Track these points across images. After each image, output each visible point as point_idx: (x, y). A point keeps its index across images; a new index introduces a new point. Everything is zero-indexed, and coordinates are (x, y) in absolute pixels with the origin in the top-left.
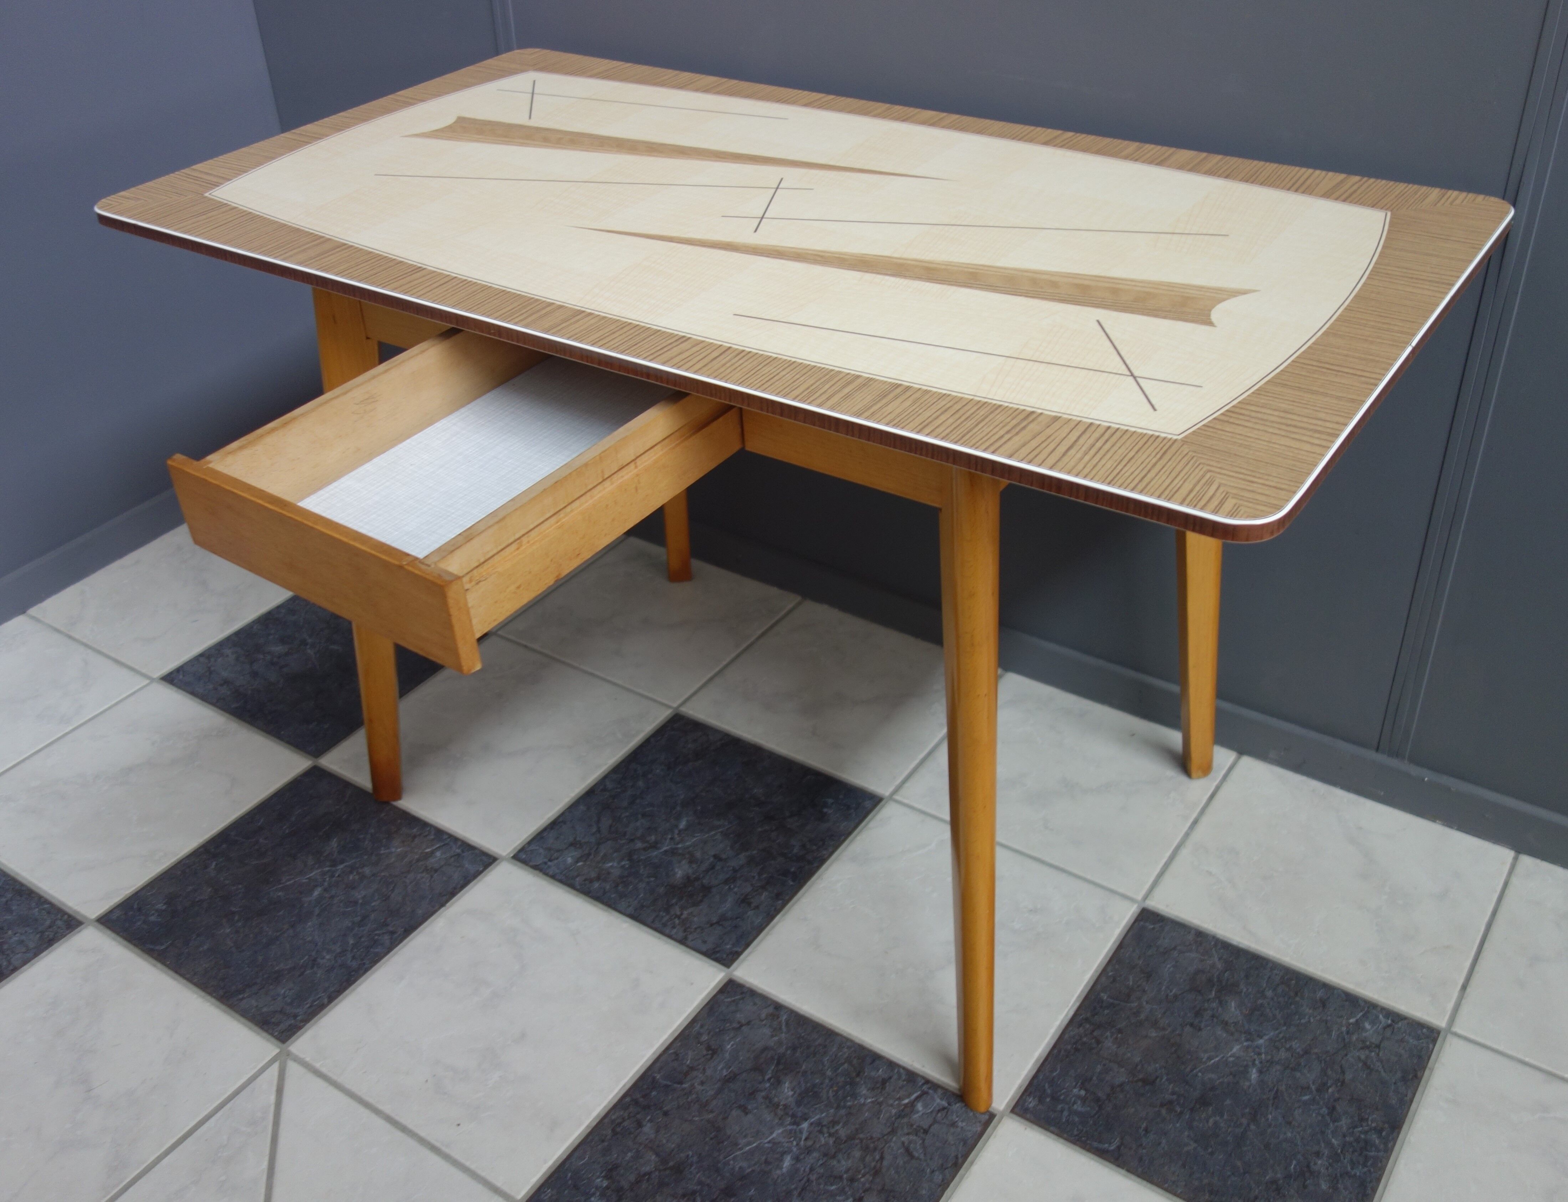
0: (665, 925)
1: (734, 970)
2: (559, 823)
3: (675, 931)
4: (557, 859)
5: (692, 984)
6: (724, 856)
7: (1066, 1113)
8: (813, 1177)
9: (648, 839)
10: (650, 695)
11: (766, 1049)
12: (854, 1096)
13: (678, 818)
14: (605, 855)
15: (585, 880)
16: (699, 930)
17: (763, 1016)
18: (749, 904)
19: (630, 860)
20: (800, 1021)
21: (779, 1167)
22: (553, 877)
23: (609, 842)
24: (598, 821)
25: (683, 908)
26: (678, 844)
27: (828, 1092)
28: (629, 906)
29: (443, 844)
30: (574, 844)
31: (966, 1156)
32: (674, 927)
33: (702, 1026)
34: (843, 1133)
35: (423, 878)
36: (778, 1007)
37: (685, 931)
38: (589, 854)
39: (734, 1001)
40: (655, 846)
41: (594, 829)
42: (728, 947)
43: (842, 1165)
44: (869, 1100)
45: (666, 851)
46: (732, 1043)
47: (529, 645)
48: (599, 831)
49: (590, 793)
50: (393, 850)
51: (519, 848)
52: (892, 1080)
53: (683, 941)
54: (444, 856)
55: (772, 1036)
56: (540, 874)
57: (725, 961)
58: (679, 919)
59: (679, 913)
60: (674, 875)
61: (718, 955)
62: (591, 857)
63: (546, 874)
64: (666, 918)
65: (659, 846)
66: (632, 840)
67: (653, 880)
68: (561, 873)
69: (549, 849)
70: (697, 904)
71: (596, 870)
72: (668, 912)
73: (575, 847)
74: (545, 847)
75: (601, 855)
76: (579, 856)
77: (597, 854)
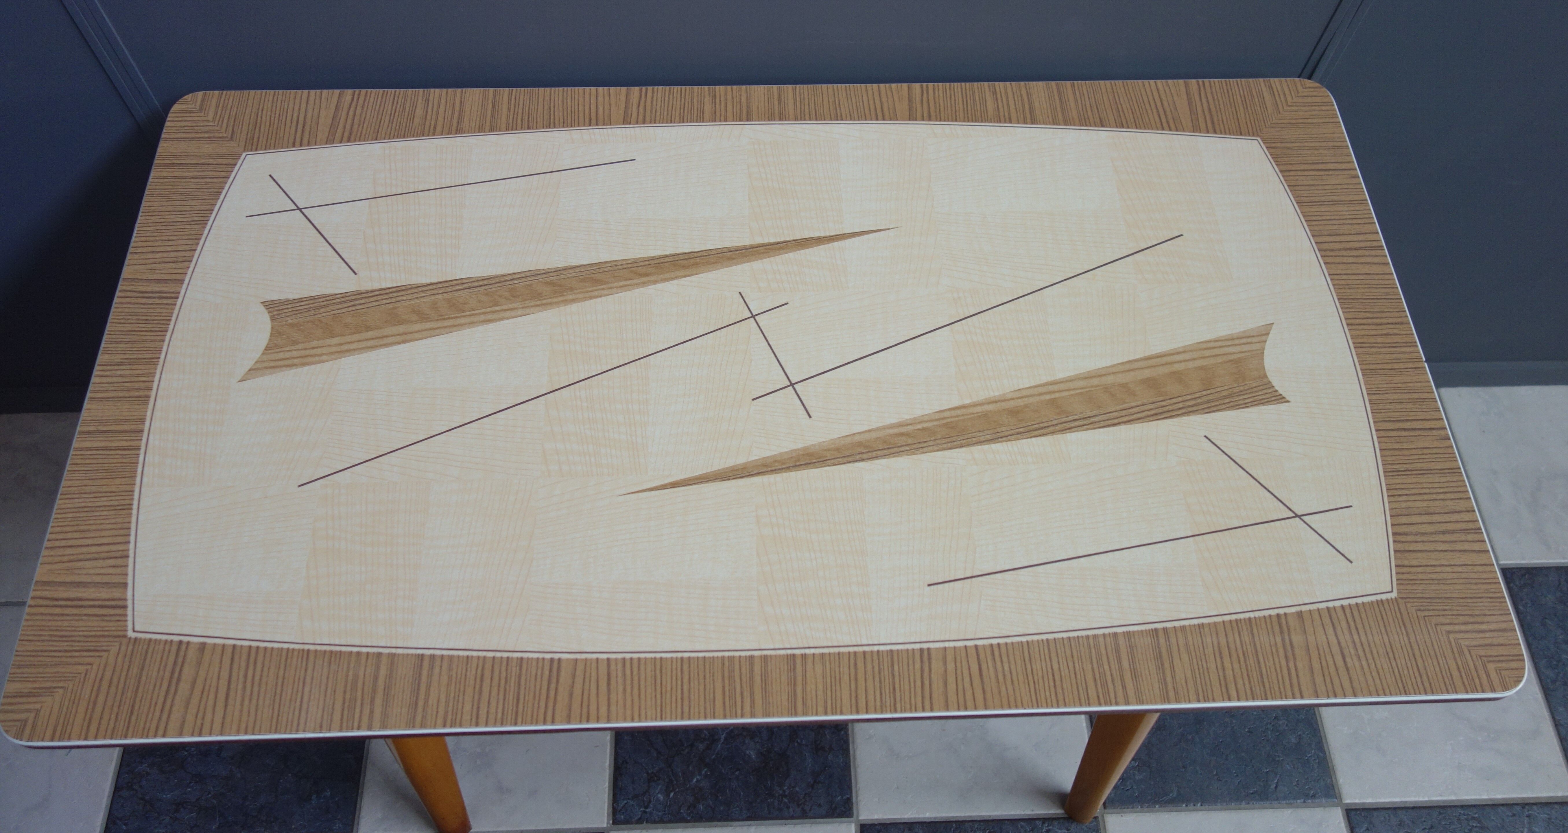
0: (780, 810)
1: (858, 816)
3: (791, 809)
4: (650, 801)
9: (703, 736)
14: (683, 773)
15: (689, 808)
16: (807, 797)
19: (706, 765)
22: (661, 821)
25: (781, 785)
28: (741, 810)
30: (650, 779)
32: (788, 808)
37: (799, 805)
38: (671, 781)
41: (655, 754)
42: (839, 798)
45: (726, 739)
51: (611, 810)
53: (804, 815)
56: (649, 825)
57: (845, 812)
58: (785, 796)
59: (781, 792)
60: (749, 756)
61: (838, 811)
62: (675, 782)
63: (655, 822)
64: (776, 802)
65: (716, 737)
66: (692, 745)
67: (737, 772)
68: (665, 814)
69: (635, 797)
70: (787, 775)
71: (689, 792)
72: (773, 796)
73: (654, 780)
74: (631, 796)
75: (680, 774)
76: (665, 787)
77: (676, 775)
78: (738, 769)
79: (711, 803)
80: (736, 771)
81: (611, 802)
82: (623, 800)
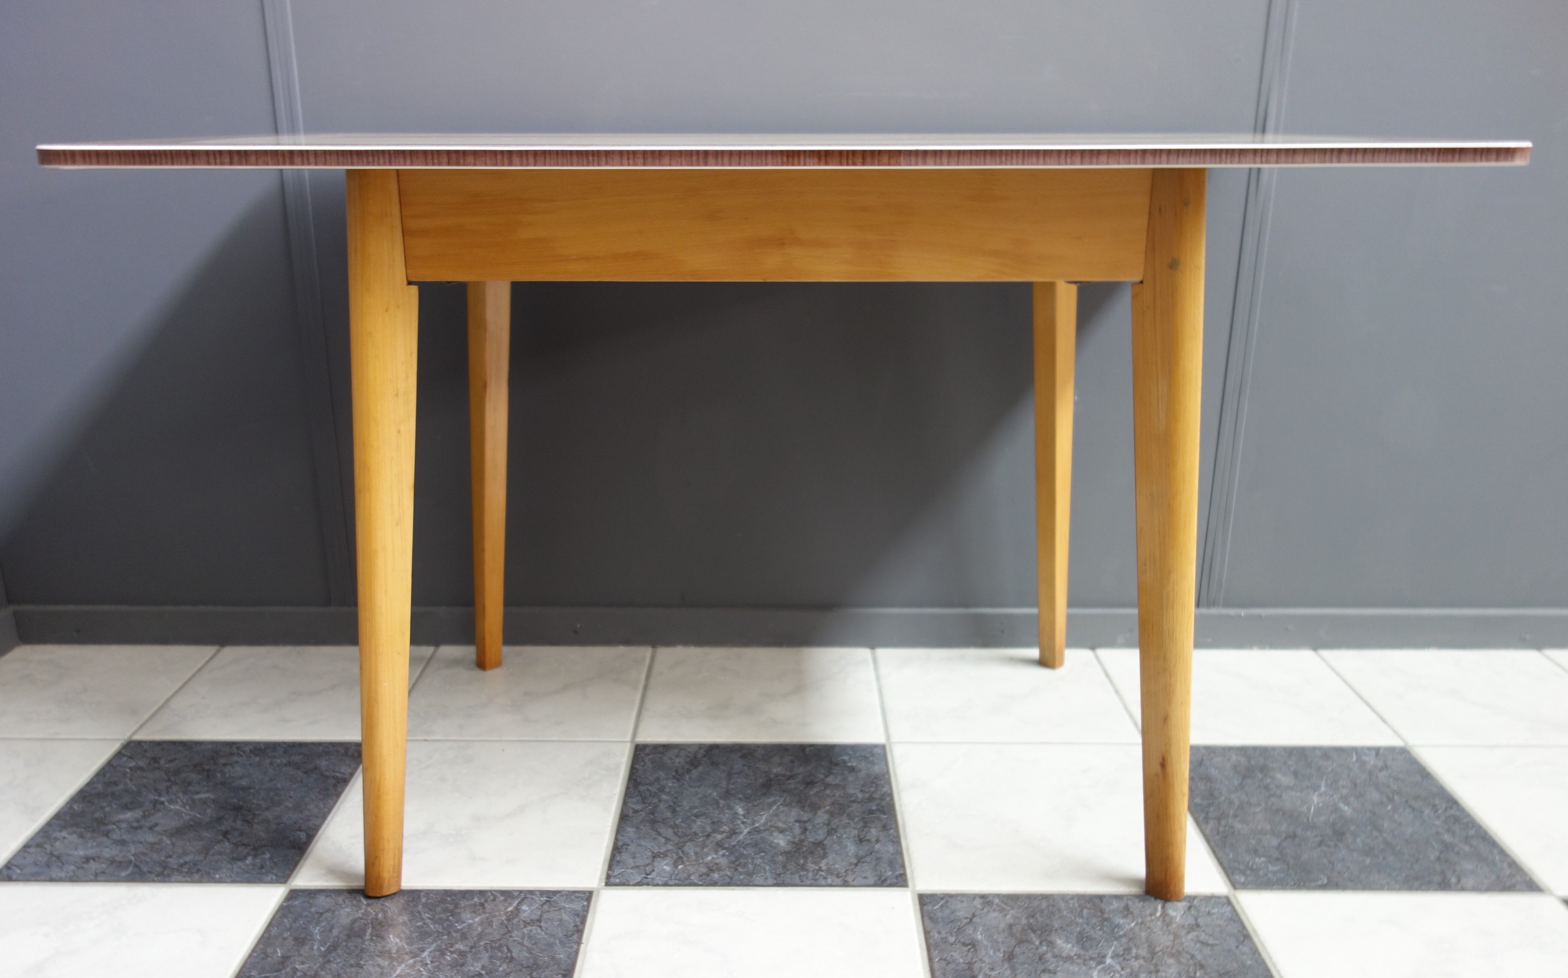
0: (816, 880)
1: (914, 886)
2: (621, 846)
3: (829, 880)
4: (653, 871)
5: (894, 907)
6: (805, 819)
7: (1270, 875)
9: (721, 829)
10: (596, 739)
11: (1010, 925)
12: (1118, 926)
13: (731, 808)
14: (696, 853)
15: (700, 876)
16: (850, 872)
17: (979, 906)
18: (868, 840)
19: (725, 848)
20: (1011, 898)
22: (666, 884)
23: (688, 843)
24: (659, 834)
25: (816, 863)
26: (753, 824)
27: (1095, 932)
28: (766, 879)
29: (519, 900)
30: (655, 856)
31: (1244, 927)
32: (825, 878)
33: (939, 933)
34: (1143, 952)
35: (531, 930)
36: (982, 896)
37: (839, 877)
38: (681, 858)
39: (941, 906)
40: (733, 833)
41: (663, 840)
42: (888, 873)
44: (1133, 924)
45: (749, 832)
46: (979, 933)
47: (427, 738)
48: (668, 839)
49: (624, 818)
50: (471, 921)
51: (604, 876)
52: (1130, 905)
53: (846, 884)
54: (534, 907)
55: (1004, 915)
56: (650, 886)
57: (898, 883)
58: (822, 871)
59: (817, 868)
60: (778, 844)
61: (888, 882)
62: (685, 859)
63: (657, 885)
64: (810, 875)
65: (738, 831)
66: (708, 835)
67: (763, 854)
68: (671, 880)
69: (636, 867)
70: (824, 856)
71: (702, 865)
72: (807, 870)
73: (660, 857)
74: (629, 867)
75: (692, 854)
76: (672, 862)
77: (687, 854)
78: (763, 851)
79: (729, 873)
80: (761, 853)
81: (606, 870)
82: (620, 869)
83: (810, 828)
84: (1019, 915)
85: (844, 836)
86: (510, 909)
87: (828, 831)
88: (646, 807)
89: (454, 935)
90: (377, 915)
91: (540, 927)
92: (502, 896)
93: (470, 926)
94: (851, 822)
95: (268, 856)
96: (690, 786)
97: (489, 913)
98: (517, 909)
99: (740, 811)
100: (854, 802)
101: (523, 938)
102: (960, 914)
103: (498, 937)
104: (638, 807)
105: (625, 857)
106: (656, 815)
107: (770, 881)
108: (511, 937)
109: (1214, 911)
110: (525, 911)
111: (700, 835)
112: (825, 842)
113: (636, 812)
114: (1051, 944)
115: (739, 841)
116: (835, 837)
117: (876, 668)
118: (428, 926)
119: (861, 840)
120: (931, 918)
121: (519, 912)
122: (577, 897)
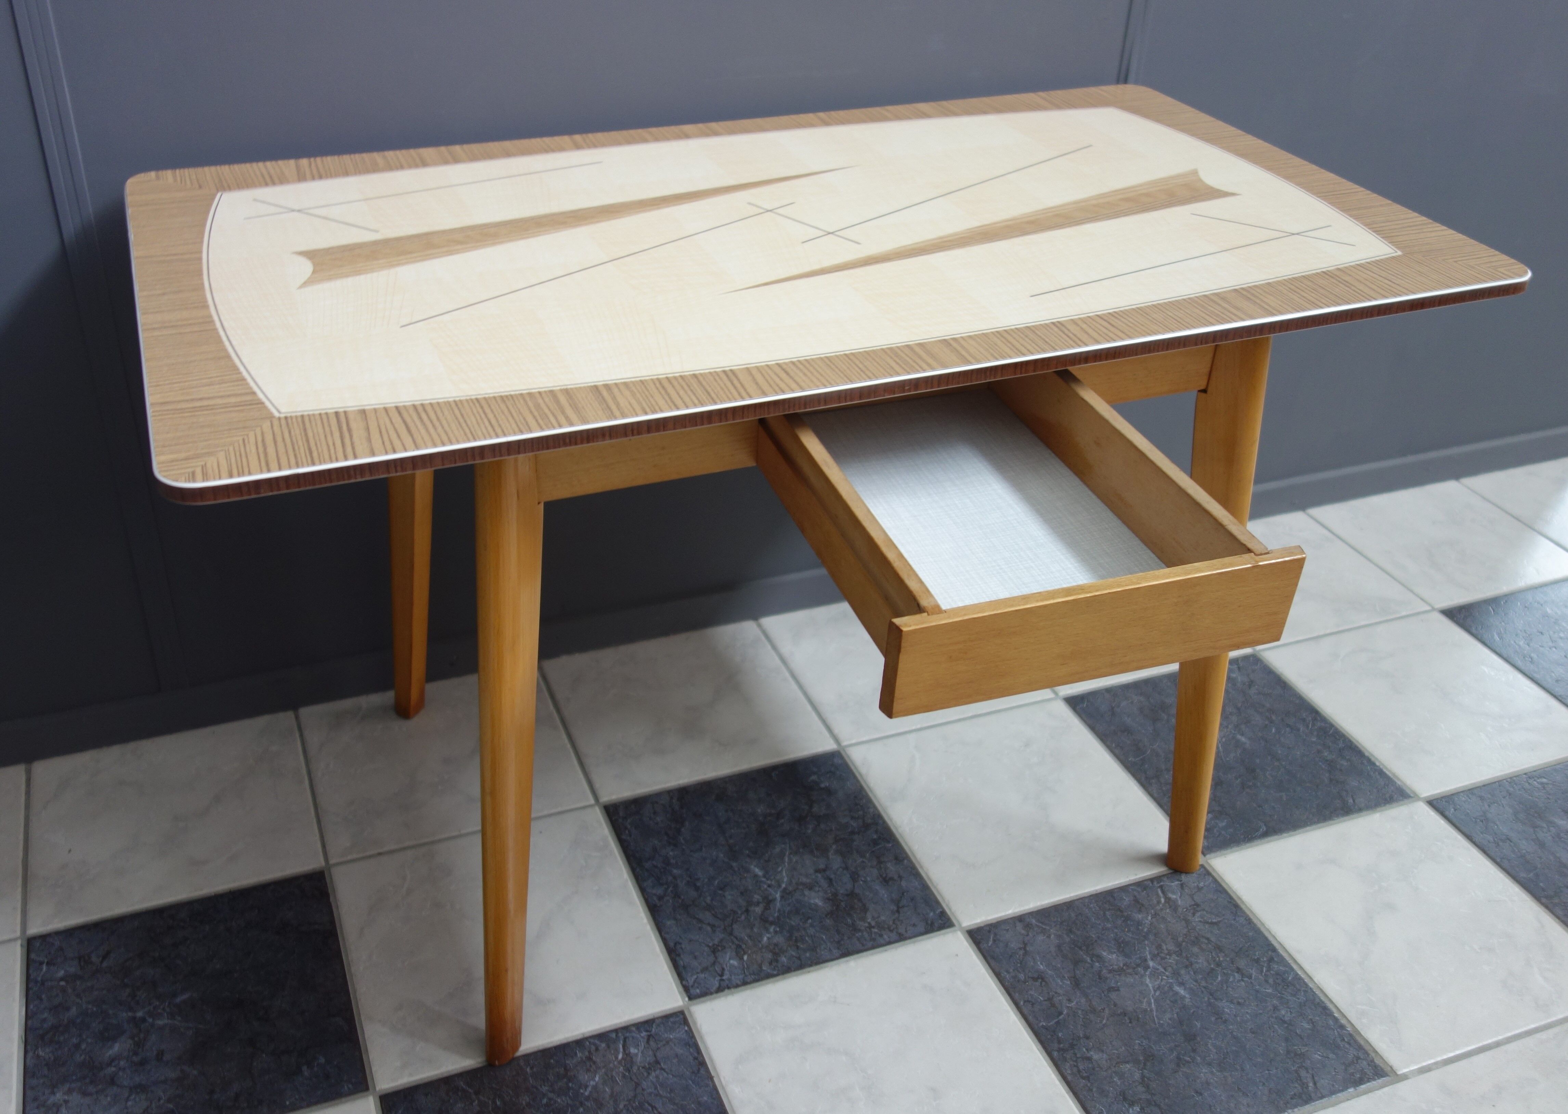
0: (874, 940)
1: (960, 924)
2: (674, 948)
3: (885, 937)
4: (723, 969)
5: (957, 955)
6: (822, 866)
7: (1223, 832)
8: (1203, 983)
9: (755, 900)
10: (560, 809)
11: (1059, 947)
12: (1139, 923)
13: (748, 871)
14: (750, 937)
15: (770, 963)
16: (898, 923)
17: (1023, 932)
18: (892, 879)
19: (772, 923)
20: (1045, 915)
21: (1183, 998)
22: (745, 983)
23: (735, 926)
24: (700, 921)
25: (863, 919)
26: (780, 886)
27: (1126, 935)
28: (830, 950)
29: (622, 1042)
30: (714, 950)
31: (1231, 898)
32: (881, 936)
33: (1008, 972)
34: (1172, 947)
35: (657, 1077)
36: (1020, 919)
37: (891, 931)
38: (739, 946)
39: (994, 941)
40: (768, 902)
41: (709, 928)
43: (1201, 962)
44: (1150, 920)
45: (782, 897)
46: (1039, 963)
48: (713, 926)
49: (654, 910)
50: (592, 1083)
51: (681, 989)
52: (1138, 897)
53: (902, 938)
54: (642, 1048)
55: (1049, 937)
56: (733, 990)
57: (945, 924)
58: (873, 927)
59: (867, 925)
60: (816, 905)
61: (936, 925)
62: (744, 946)
63: (737, 986)
64: (866, 935)
65: (770, 898)
66: (747, 911)
67: (810, 921)
68: (746, 976)
69: (705, 969)
70: (865, 909)
71: (764, 950)
72: (860, 930)
73: (719, 951)
74: (699, 971)
75: (746, 938)
76: (734, 953)
77: (741, 940)
78: (809, 918)
79: (794, 954)
80: (807, 920)
81: (678, 982)
82: (692, 976)
83: (832, 876)
84: (1059, 933)
85: (869, 879)
86: (620, 1056)
87: (851, 877)
88: (666, 889)
89: (588, 1104)
90: (494, 1102)
91: (662, 1069)
92: (601, 1042)
93: (595, 1088)
94: (864, 860)
95: (322, 1060)
96: (691, 851)
97: (604, 1067)
98: (627, 1054)
99: (759, 873)
100: (853, 833)
101: (656, 1088)
102: (1014, 945)
103: (631, 1094)
104: (659, 891)
105: (685, 959)
106: (682, 897)
107: (836, 952)
108: (643, 1090)
109: (1201, 885)
110: (637, 1055)
111: (739, 912)
112: (857, 891)
113: (660, 898)
114: (1099, 958)
115: (779, 911)
116: (861, 882)
117: (774, 648)
118: (556, 1102)
119: (886, 881)
120: (993, 958)
121: (632, 1058)
122: (674, 1023)
